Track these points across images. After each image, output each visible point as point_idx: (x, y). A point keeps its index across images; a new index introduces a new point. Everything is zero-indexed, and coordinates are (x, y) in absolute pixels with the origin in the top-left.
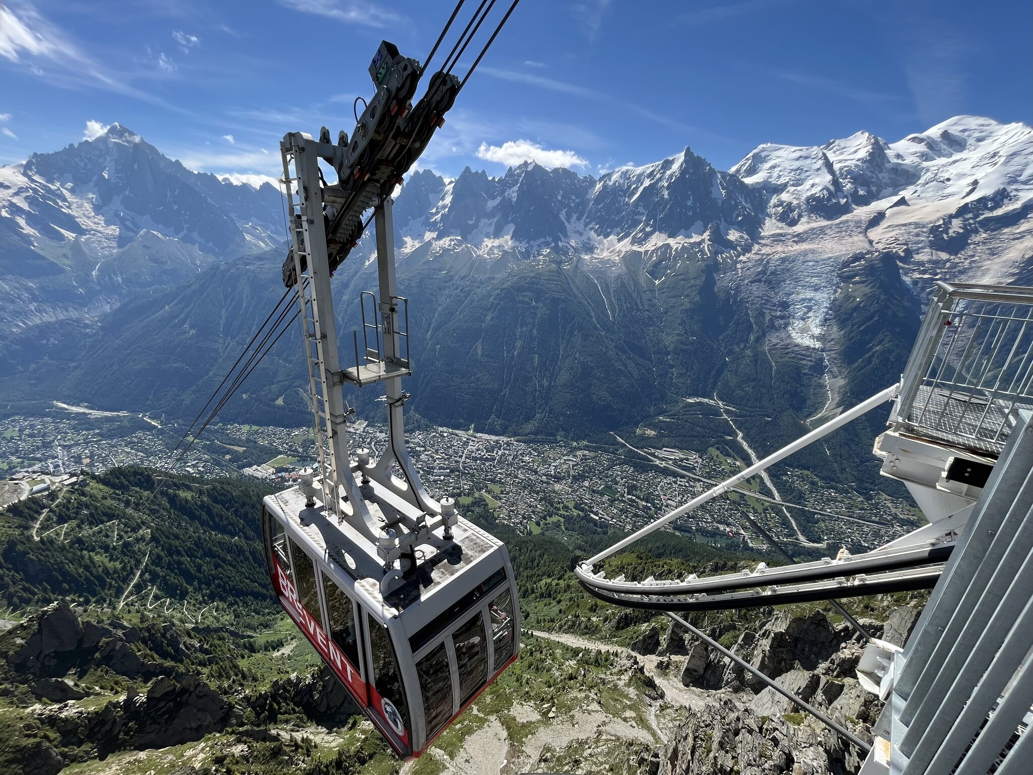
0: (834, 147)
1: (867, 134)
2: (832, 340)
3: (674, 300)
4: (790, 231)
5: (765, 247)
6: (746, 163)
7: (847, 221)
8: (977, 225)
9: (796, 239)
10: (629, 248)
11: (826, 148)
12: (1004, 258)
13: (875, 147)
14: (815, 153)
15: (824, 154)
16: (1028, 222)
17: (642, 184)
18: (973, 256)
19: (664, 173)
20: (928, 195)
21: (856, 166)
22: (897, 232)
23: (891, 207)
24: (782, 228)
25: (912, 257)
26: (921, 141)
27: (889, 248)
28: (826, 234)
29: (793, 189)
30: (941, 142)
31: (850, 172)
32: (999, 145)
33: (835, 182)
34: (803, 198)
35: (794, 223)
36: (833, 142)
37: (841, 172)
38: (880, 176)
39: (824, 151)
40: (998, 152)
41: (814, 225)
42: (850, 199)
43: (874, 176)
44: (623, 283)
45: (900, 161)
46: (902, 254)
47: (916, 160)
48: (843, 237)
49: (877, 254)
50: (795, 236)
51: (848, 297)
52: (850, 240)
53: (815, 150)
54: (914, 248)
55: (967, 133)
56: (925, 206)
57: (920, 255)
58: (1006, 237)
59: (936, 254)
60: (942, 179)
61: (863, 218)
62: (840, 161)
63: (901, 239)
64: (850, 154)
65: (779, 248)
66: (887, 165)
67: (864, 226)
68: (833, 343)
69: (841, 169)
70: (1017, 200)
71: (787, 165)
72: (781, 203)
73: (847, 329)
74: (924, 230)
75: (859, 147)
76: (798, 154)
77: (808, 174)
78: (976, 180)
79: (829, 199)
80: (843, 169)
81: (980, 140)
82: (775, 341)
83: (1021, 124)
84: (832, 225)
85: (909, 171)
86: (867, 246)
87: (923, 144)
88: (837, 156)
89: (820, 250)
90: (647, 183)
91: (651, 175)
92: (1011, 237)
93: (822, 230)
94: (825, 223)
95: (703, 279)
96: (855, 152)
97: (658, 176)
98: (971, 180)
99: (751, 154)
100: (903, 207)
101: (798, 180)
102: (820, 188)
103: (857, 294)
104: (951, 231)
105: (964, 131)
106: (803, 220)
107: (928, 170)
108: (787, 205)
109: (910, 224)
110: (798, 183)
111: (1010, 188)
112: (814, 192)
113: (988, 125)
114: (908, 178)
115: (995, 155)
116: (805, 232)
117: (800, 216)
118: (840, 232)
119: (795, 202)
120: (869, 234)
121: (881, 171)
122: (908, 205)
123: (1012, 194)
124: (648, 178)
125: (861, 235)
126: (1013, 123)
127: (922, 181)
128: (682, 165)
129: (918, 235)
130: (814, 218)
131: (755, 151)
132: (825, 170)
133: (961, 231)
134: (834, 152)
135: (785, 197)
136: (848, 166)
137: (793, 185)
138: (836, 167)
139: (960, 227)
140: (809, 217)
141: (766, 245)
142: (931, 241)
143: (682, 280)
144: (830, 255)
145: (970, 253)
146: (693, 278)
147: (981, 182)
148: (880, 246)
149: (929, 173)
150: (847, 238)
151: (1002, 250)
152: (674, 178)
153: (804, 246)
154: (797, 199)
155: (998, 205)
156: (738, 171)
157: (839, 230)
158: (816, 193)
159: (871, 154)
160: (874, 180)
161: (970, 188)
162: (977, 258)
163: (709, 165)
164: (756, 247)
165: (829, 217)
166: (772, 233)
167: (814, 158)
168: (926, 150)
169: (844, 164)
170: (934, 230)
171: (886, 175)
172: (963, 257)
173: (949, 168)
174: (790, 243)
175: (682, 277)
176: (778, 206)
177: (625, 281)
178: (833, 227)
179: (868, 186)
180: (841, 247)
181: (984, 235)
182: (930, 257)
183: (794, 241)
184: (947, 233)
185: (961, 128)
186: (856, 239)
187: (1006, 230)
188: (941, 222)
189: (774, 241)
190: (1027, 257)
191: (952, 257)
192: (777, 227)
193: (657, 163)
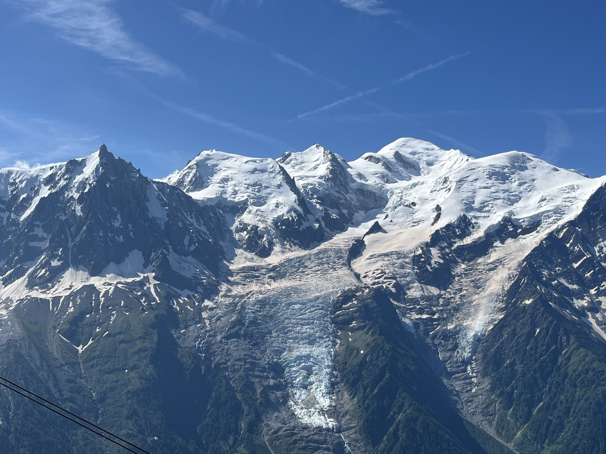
0: (291, 160)
1: (322, 149)
2: (346, 413)
3: (112, 377)
4: (263, 264)
5: (235, 287)
6: (189, 173)
7: (326, 251)
8: (454, 255)
9: (272, 274)
10: (24, 293)
11: (283, 160)
12: (488, 292)
13: (335, 164)
14: (271, 166)
15: (282, 168)
16: (495, 251)
17: (37, 193)
18: (461, 290)
19: (70, 179)
20: (401, 220)
21: (320, 184)
22: (380, 263)
23: (368, 234)
24: (252, 260)
25: (405, 294)
26: (377, 160)
27: (378, 283)
28: (306, 267)
29: (255, 208)
30: (396, 163)
31: (314, 191)
32: (447, 171)
33: (302, 201)
34: (270, 221)
35: (265, 252)
36: (289, 155)
37: (305, 190)
38: (348, 196)
39: (282, 165)
40: (448, 178)
41: (290, 255)
42: (323, 223)
43: (342, 197)
44: (19, 356)
45: (363, 181)
46: (393, 290)
47: (378, 181)
48: (326, 270)
49: (367, 291)
50: (270, 270)
51: (350, 350)
52: (335, 274)
53: (270, 163)
54: (403, 282)
55: (417, 156)
56: (401, 233)
57: (412, 290)
58: (482, 267)
59: (427, 289)
60: (407, 203)
61: (342, 246)
62: (301, 178)
63: (387, 271)
64: (310, 170)
65: (254, 287)
66: (352, 185)
67: (346, 256)
68: (348, 417)
69: (305, 187)
70: (479, 227)
71: (240, 178)
72: (244, 227)
73: (360, 394)
74: (407, 260)
75: (318, 162)
76: (251, 166)
77: (268, 191)
78: (438, 206)
79: (299, 223)
80: (307, 187)
81: (430, 164)
82: (275, 425)
83: (458, 151)
84: (310, 255)
85: (375, 193)
86: (354, 281)
87: (380, 164)
88: (297, 171)
89: (303, 288)
90: (45, 192)
91: (51, 180)
92: (487, 267)
93: (300, 261)
94: (302, 253)
95: (155, 338)
96: (315, 168)
97: (62, 183)
98: (433, 205)
99: (193, 162)
100: (380, 234)
101: (259, 198)
102: (286, 209)
103: (358, 344)
104: (433, 262)
105: (413, 153)
106: (277, 248)
107: (392, 193)
108: (252, 229)
109: (392, 253)
110: (260, 201)
111: (470, 215)
112: (281, 214)
113: (433, 149)
114: (376, 201)
115: (446, 181)
116: (282, 265)
117: (271, 244)
118: (322, 264)
119: (261, 226)
120: (353, 266)
121: (347, 192)
122: (385, 232)
123: (473, 221)
124: (46, 185)
125: (344, 268)
126: (452, 150)
127: (390, 204)
128: (97, 169)
129: (402, 267)
130: (288, 246)
131: (198, 158)
132: (287, 187)
133: (442, 261)
134: (293, 167)
135: (247, 218)
136: (311, 184)
137: (254, 204)
138: (299, 184)
139: (439, 257)
140: (283, 245)
141: (238, 284)
142: (416, 273)
143: (122, 342)
144: (317, 294)
145: (457, 287)
146: (140, 338)
147: (443, 207)
148: (369, 281)
149: (394, 196)
150: (331, 271)
151: (483, 282)
152: (88, 187)
153: (284, 284)
154: (263, 222)
155: (464, 234)
156: (181, 182)
157: (320, 261)
158: (283, 215)
159: (332, 172)
160: (343, 201)
161: (435, 214)
162: (465, 292)
163: (139, 171)
164: (224, 287)
165: (305, 246)
166: (241, 266)
167: (272, 172)
168: (385, 171)
169: (306, 182)
170: (416, 260)
171: (353, 196)
172: (452, 292)
173: (412, 191)
174: (266, 280)
175: (122, 337)
176: (242, 230)
177: (23, 352)
178: (313, 258)
179: (339, 209)
180: (327, 284)
181: (463, 266)
182: (421, 293)
183: (270, 277)
184: (430, 265)
185: (410, 150)
186: (340, 272)
187: (480, 260)
188: (420, 252)
189: (246, 277)
190: (506, 289)
191: (443, 292)
192: (246, 258)
193: (58, 164)
